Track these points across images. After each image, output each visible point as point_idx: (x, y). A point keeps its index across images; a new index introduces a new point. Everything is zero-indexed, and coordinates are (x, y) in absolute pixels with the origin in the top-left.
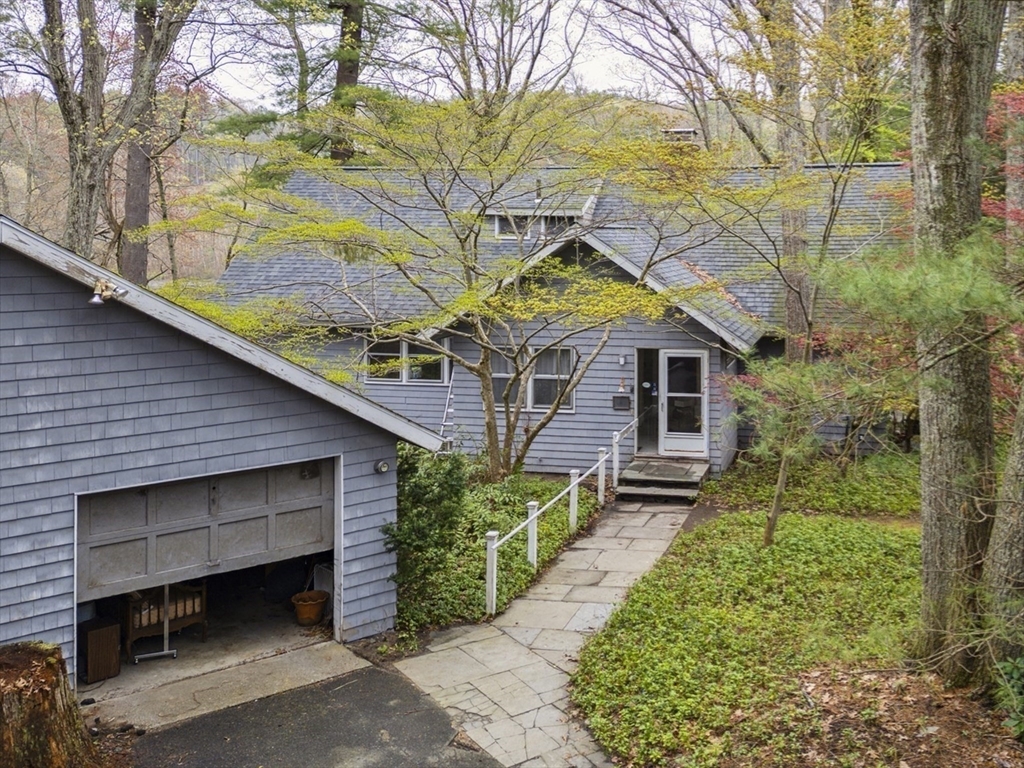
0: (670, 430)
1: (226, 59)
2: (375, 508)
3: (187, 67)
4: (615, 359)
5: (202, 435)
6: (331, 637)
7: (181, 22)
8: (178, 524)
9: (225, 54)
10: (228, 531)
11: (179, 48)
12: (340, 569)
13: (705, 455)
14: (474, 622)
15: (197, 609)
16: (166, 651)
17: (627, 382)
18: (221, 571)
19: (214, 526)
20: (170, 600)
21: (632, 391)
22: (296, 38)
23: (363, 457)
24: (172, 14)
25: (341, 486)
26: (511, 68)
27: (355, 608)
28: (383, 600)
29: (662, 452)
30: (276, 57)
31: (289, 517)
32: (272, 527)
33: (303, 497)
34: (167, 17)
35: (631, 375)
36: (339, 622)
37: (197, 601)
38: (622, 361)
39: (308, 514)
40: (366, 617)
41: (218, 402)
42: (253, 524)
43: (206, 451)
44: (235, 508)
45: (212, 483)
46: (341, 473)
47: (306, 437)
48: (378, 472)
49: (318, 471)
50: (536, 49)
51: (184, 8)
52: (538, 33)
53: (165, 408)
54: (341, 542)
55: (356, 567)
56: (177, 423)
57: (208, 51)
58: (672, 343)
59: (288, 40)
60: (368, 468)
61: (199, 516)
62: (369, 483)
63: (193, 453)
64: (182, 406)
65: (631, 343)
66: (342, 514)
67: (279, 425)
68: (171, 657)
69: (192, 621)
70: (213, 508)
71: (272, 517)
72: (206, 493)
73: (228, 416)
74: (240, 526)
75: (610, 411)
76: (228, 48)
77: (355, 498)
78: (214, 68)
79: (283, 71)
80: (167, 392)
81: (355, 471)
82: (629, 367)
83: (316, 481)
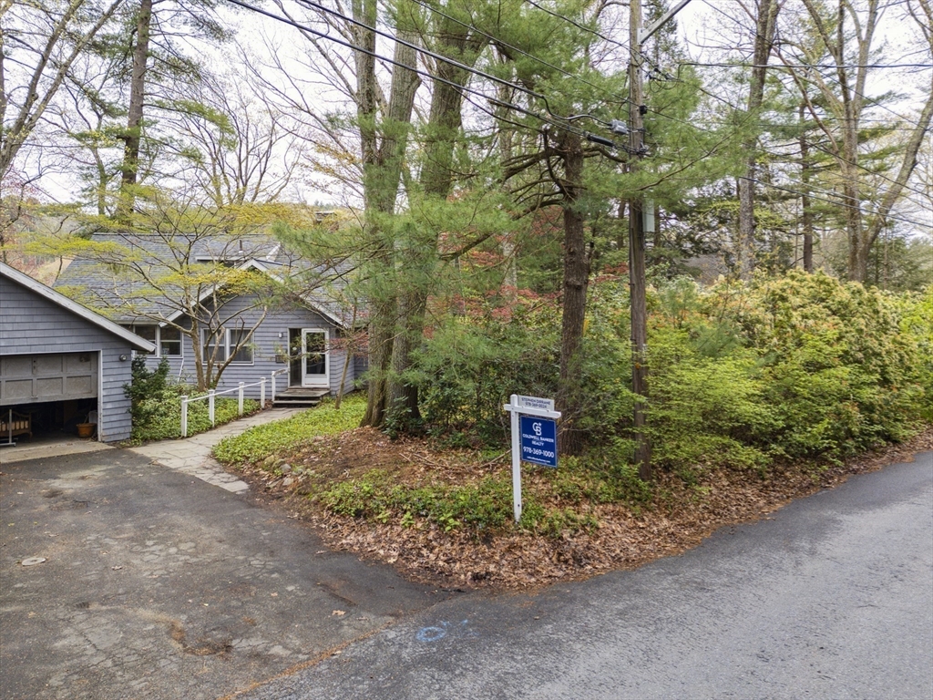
0: (308, 373)
1: (48, 170)
2: (120, 378)
3: (22, 174)
4: (276, 334)
5: (28, 334)
6: (97, 440)
7: (19, 145)
8: (16, 376)
9: (48, 167)
10: (42, 383)
11: (17, 162)
12: (101, 406)
13: (328, 386)
14: (175, 438)
15: (27, 427)
16: (10, 443)
17: (284, 347)
18: (38, 401)
19: (35, 379)
20: (13, 421)
21: (286, 352)
22: (97, 157)
23: (113, 352)
24: (13, 140)
25: (101, 366)
26: (247, 181)
27: (109, 425)
28: (124, 424)
29: (304, 385)
30: (81, 168)
31: (74, 379)
32: (65, 383)
33: (81, 370)
34: (10, 141)
35: (285, 343)
36: (100, 431)
37: (26, 423)
38: (280, 335)
39: (84, 379)
40: (116, 431)
41: (37, 319)
42: (55, 380)
43: (30, 341)
44: (45, 372)
45: (34, 357)
46: (101, 359)
47: (83, 340)
48: (121, 360)
49: (89, 357)
50: (262, 170)
51: (21, 136)
52: (264, 159)
53: (10, 319)
54: (102, 393)
55: (109, 406)
56: (16, 327)
57: (37, 165)
58: (309, 325)
59: (92, 159)
60: (116, 358)
61: (27, 374)
62: (116, 365)
63: (24, 342)
64: (18, 319)
65: (286, 325)
66: (101, 379)
67: (67, 333)
68: (13, 446)
69: (23, 432)
70: (34, 371)
71: (65, 379)
72: (30, 363)
73: (41, 326)
74: (48, 381)
75: (275, 364)
76: (50, 163)
77: (109, 372)
78: (41, 175)
79: (86, 177)
80: (11, 312)
81: (109, 359)
82: (285, 339)
83: (88, 363)
